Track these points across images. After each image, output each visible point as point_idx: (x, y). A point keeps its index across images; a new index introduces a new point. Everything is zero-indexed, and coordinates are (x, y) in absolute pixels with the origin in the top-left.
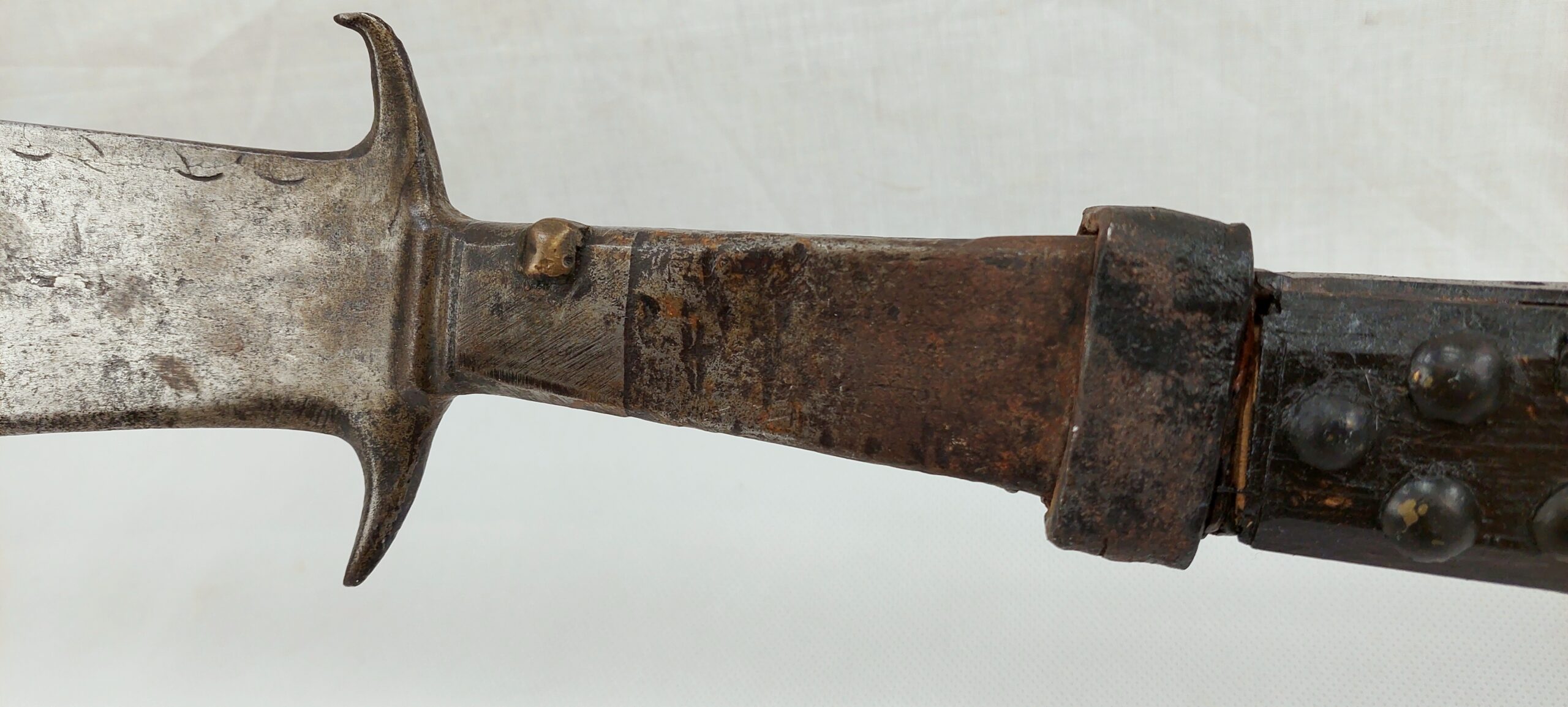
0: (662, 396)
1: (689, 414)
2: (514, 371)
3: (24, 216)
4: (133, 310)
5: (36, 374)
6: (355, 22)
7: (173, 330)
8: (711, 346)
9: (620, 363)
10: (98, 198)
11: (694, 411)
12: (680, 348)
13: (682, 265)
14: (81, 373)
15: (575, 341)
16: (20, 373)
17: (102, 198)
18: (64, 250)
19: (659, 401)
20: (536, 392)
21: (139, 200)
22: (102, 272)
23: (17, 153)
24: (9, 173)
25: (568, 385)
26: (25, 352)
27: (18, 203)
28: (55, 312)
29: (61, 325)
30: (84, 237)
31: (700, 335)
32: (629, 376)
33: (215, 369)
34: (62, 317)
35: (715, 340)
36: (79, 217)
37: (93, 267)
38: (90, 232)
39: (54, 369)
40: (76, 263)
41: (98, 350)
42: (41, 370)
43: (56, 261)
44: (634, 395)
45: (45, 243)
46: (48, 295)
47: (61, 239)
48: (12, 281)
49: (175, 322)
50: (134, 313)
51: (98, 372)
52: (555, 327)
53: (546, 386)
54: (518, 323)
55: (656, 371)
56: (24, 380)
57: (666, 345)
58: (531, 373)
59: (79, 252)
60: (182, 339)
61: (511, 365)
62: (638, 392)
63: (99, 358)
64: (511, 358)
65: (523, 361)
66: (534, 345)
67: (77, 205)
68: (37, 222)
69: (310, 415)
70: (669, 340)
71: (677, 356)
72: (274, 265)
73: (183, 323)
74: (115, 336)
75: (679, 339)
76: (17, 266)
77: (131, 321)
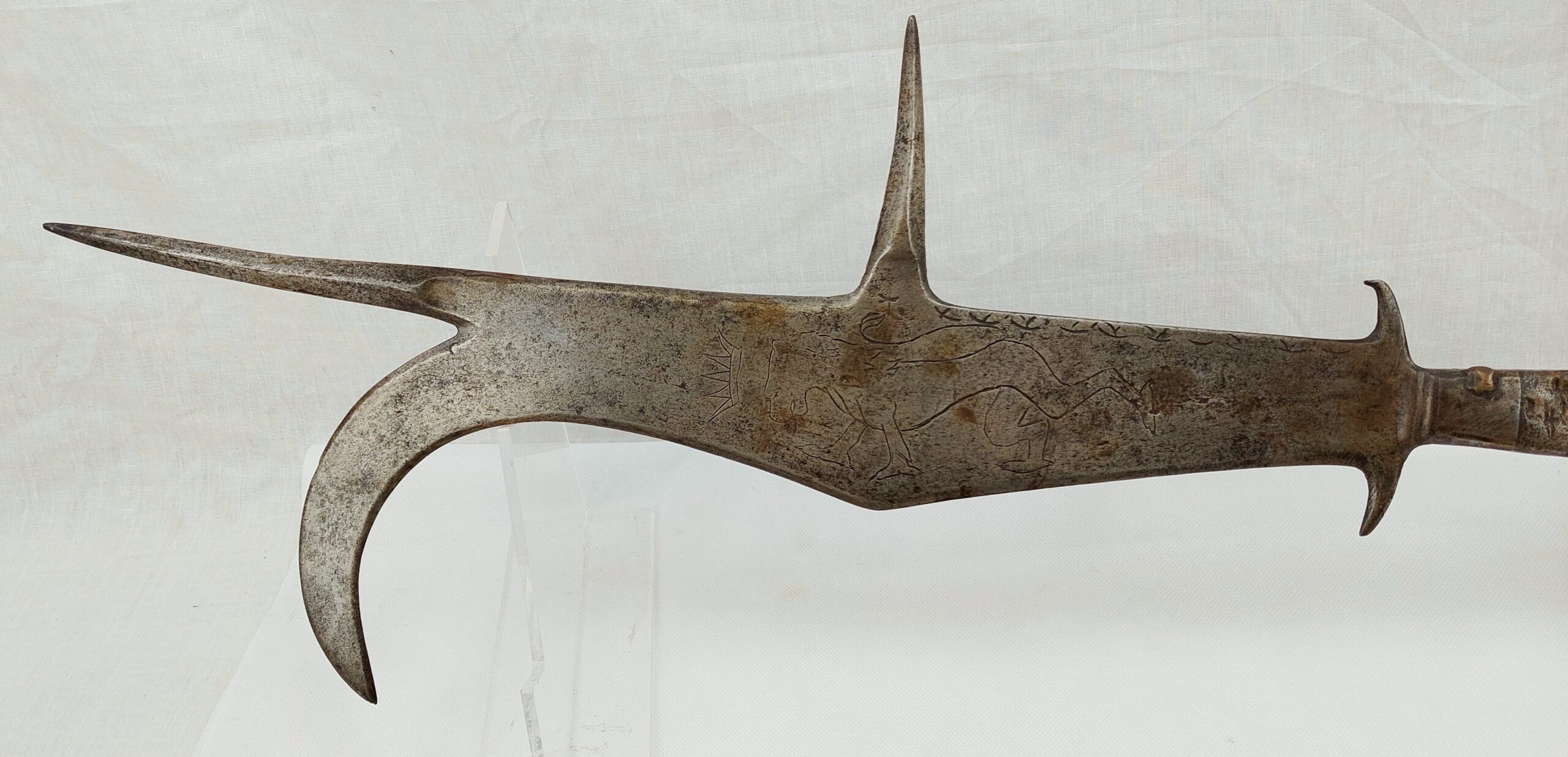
0: (1535, 440)
1: (1547, 448)
2: (1465, 432)
3: (1194, 371)
4: (1252, 413)
5: (1194, 445)
6: (1374, 285)
7: (1273, 421)
8: (1557, 419)
9: (1517, 427)
10: (1236, 361)
11: (1550, 446)
12: (1543, 419)
13: (1544, 384)
14: (1220, 444)
15: (1497, 418)
16: (1186, 444)
17: (1239, 362)
18: (1215, 386)
19: (1533, 442)
20: (1472, 441)
21: (1258, 363)
22: (1236, 396)
23: (1193, 342)
24: (1187, 351)
25: (1490, 437)
26: (1189, 434)
27: (1191, 365)
28: (1207, 415)
29: (1211, 421)
30: (1227, 380)
31: (1552, 414)
32: (1520, 433)
33: (1296, 438)
34: (1211, 417)
35: (1559, 416)
36: (1225, 371)
37: (1231, 394)
38: (1230, 377)
39: (1205, 442)
40: (1221, 392)
41: (1232, 432)
42: (1198, 443)
43: (1210, 391)
44: (1521, 440)
45: (1205, 383)
46: (1204, 407)
47: (1214, 381)
48: (1185, 401)
49: (1276, 418)
50: (1253, 414)
51: (1230, 443)
52: (1486, 412)
53: (1478, 438)
54: (1469, 411)
55: (1533, 430)
56: (1187, 448)
57: (1538, 418)
58: (1473, 433)
59: (1224, 387)
60: (1278, 426)
61: (1464, 430)
62: (1524, 439)
63: (1231, 436)
64: (1464, 427)
65: (1470, 427)
66: (1476, 421)
67: (1224, 365)
68: (1201, 374)
69: (1344, 458)
70: (1539, 416)
71: (1543, 423)
72: (1331, 390)
73: (1280, 418)
74: (1241, 425)
75: (1543, 415)
76: (1188, 394)
77: (1250, 418)
